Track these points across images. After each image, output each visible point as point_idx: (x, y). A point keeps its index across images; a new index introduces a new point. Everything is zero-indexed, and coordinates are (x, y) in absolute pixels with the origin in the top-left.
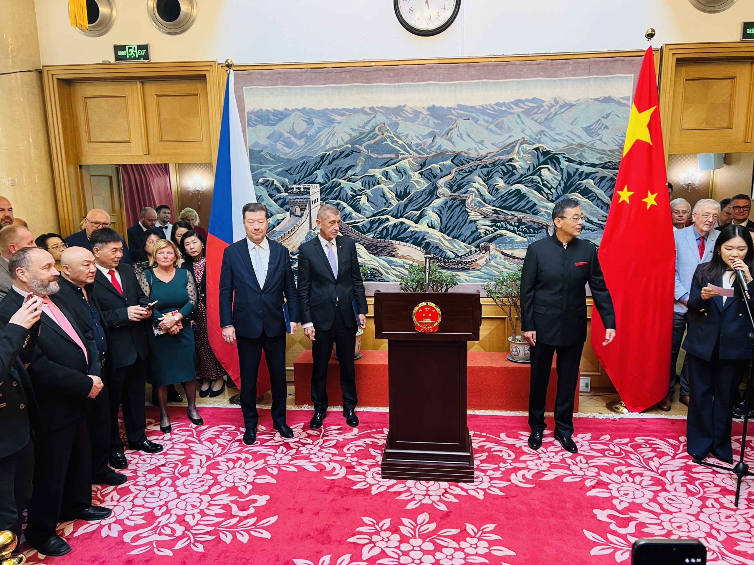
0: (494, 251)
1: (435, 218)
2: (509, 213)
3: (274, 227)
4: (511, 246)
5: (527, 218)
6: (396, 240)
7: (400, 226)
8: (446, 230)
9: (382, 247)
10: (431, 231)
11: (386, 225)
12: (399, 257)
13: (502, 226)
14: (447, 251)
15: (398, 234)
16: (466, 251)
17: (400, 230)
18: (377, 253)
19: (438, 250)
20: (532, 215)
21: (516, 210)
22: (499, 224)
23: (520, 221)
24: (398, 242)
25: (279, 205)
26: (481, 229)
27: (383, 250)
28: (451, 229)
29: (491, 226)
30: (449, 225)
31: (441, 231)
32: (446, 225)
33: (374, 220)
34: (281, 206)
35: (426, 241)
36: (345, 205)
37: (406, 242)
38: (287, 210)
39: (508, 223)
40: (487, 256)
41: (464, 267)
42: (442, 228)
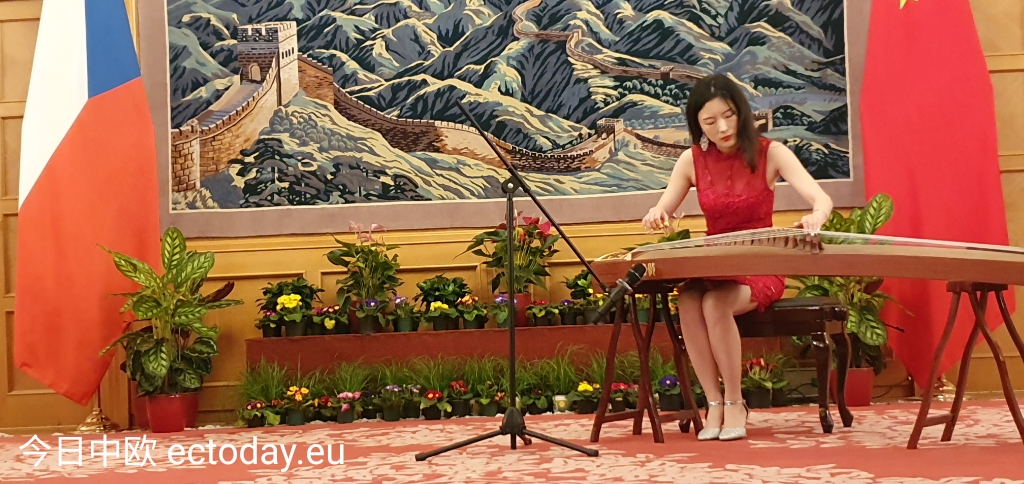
0: (624, 134)
1: (512, 76)
2: (646, 63)
3: (209, 103)
4: (653, 123)
5: (678, 70)
6: (442, 121)
7: (448, 94)
8: (533, 99)
9: (415, 134)
10: (506, 101)
11: (422, 92)
12: (449, 153)
13: (635, 87)
14: (537, 137)
15: (446, 108)
16: (572, 136)
17: (448, 101)
18: (406, 145)
19: (521, 135)
20: (686, 65)
21: (657, 57)
22: (629, 84)
23: (665, 76)
24: (445, 123)
25: (220, 63)
26: (597, 93)
27: (417, 139)
28: (542, 95)
29: (615, 88)
30: (537, 90)
31: (524, 100)
32: (533, 89)
33: (399, 84)
34: (224, 64)
35: (497, 120)
36: (344, 57)
37: (462, 122)
38: (235, 71)
39: (645, 80)
40: (612, 144)
41: (569, 165)
42: (526, 94)
